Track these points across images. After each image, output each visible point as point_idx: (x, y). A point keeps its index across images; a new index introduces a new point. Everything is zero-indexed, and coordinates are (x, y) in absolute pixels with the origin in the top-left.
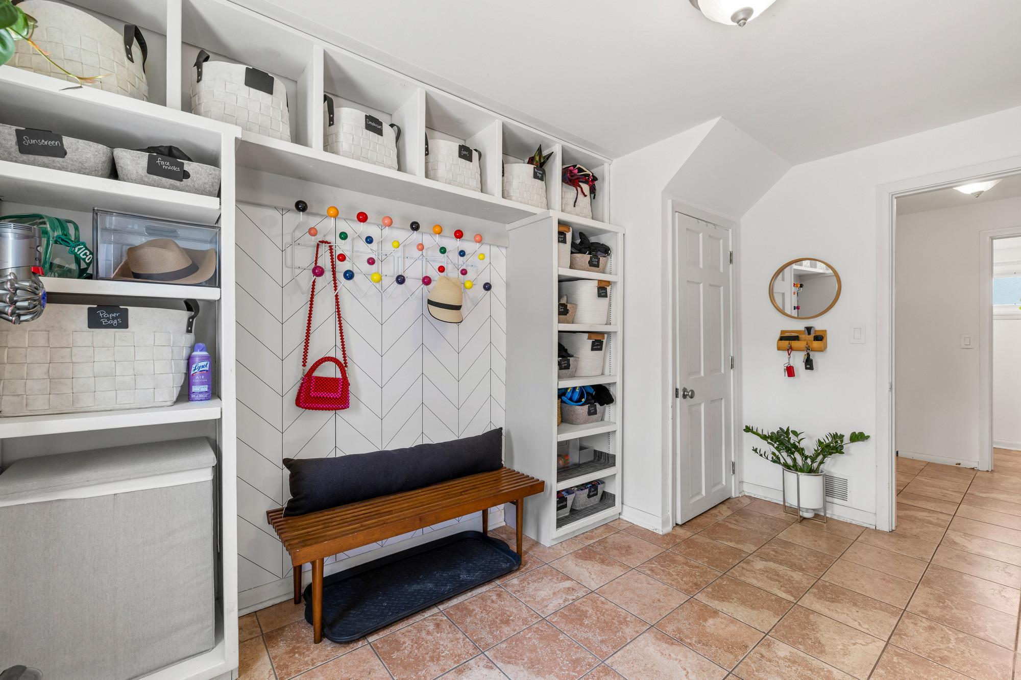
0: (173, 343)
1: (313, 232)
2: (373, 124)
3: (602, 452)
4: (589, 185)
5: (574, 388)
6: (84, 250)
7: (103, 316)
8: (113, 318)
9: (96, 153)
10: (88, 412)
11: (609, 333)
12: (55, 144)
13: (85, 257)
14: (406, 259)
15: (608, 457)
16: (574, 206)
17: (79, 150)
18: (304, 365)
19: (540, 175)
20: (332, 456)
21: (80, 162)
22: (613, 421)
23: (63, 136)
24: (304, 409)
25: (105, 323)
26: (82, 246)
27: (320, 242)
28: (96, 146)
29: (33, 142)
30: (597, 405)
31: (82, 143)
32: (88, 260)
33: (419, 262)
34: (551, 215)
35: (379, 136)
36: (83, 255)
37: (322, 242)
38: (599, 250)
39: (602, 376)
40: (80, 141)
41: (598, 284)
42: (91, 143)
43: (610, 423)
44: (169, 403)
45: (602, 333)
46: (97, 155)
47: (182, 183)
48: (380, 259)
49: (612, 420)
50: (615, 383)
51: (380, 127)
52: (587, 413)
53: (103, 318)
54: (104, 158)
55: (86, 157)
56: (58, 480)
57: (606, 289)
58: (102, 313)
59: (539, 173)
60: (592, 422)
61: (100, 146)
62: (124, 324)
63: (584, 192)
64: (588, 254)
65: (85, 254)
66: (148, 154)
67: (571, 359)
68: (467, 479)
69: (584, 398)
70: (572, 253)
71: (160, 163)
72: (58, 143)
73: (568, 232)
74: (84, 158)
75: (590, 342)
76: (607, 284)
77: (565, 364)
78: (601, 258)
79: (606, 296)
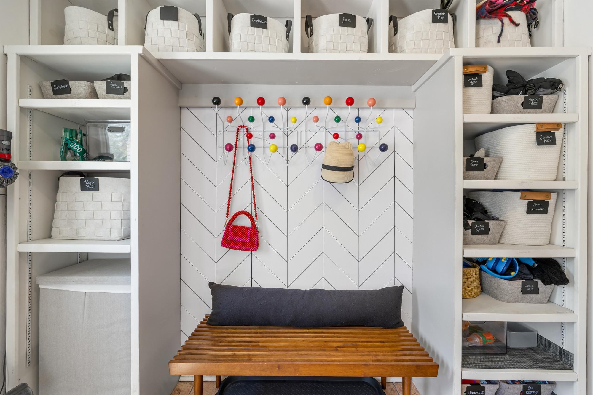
0: (124, 200)
1: (230, 120)
2: (258, 21)
3: (550, 343)
4: (524, 11)
5: (498, 260)
6: (76, 145)
7: (87, 183)
8: (92, 185)
9: (85, 87)
10: (82, 240)
11: (560, 193)
12: (66, 86)
13: (76, 149)
14: (308, 132)
15: (561, 353)
16: (499, 42)
17: (77, 87)
18: (227, 217)
19: (442, 18)
20: (248, 285)
21: (78, 94)
22: (570, 308)
23: (69, 81)
24: (229, 249)
25: (88, 187)
26: (74, 143)
27: (239, 127)
28: (83, 83)
29: (58, 87)
30: (540, 283)
31: (77, 83)
32: (79, 150)
33: (320, 133)
34: (451, 55)
35: (264, 30)
36: (75, 148)
37: (241, 127)
38: (540, 87)
39: (550, 245)
40: (77, 82)
41: (537, 129)
42: (81, 82)
43: (562, 309)
44: (118, 238)
45: (548, 192)
46: (85, 88)
47: (124, 96)
48: (286, 134)
49: (567, 305)
50: (573, 258)
51: (264, 22)
52: (519, 290)
53: (87, 185)
54: (89, 90)
55: (80, 91)
56: (62, 279)
57: (553, 134)
58: (87, 181)
59: (441, 16)
60: (530, 302)
61: (86, 83)
62: (97, 189)
63: (514, 20)
64: (523, 94)
65: (77, 147)
66: (106, 81)
67: (491, 223)
68: (357, 331)
69: (514, 270)
70: (494, 97)
71: (112, 85)
72: (67, 86)
73: (485, 72)
74: (79, 92)
75: (525, 202)
76: (556, 127)
77: (481, 228)
78: (545, 97)
79: (553, 142)
